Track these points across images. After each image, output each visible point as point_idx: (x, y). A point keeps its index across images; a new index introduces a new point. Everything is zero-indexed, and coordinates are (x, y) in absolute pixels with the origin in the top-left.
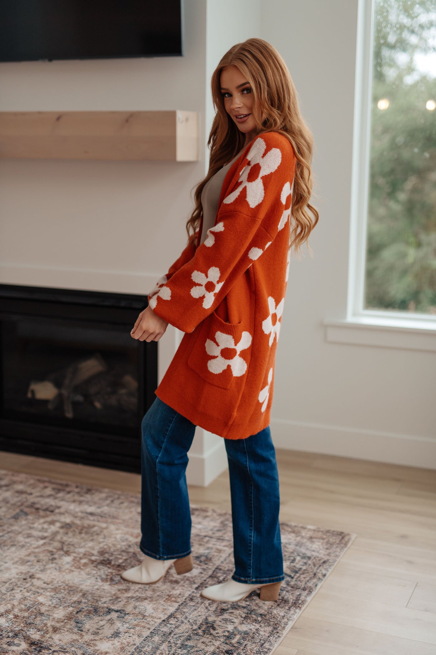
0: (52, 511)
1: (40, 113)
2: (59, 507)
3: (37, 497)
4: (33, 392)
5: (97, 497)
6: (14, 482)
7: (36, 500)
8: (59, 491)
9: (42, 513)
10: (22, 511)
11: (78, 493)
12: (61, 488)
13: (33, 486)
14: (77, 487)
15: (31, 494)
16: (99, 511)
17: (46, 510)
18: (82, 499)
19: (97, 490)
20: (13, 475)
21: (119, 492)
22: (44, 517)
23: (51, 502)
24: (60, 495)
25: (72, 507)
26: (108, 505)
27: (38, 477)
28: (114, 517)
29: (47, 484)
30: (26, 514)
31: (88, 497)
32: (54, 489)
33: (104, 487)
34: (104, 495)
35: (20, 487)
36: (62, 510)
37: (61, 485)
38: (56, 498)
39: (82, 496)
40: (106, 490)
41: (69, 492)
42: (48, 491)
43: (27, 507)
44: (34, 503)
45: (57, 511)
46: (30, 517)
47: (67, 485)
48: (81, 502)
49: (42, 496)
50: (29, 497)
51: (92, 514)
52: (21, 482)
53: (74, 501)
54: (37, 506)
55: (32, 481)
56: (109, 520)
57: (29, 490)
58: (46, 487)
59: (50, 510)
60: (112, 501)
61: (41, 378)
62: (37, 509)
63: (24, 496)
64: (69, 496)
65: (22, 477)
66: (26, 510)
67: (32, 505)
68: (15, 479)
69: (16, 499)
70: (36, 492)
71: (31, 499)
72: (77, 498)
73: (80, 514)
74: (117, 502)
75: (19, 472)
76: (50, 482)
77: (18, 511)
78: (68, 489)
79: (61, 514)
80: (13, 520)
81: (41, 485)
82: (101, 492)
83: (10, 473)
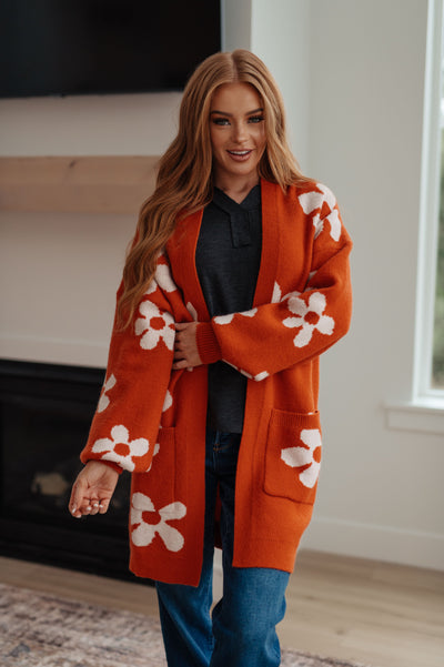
0: (60, 645)
1: (50, 158)
2: (68, 639)
3: (42, 623)
4: (39, 487)
5: (115, 622)
6: (14, 601)
7: (40, 628)
8: (68, 614)
9: (47, 648)
10: (22, 644)
11: (92, 617)
12: (71, 610)
13: (37, 607)
14: (90, 608)
15: (34, 619)
16: (117, 644)
17: (52, 643)
18: (96, 625)
19: (114, 613)
20: (13, 591)
21: (141, 616)
22: (49, 654)
23: (58, 631)
24: (69, 620)
25: (85, 638)
26: (128, 636)
27: (44, 594)
28: (136, 655)
29: (54, 604)
30: (28, 649)
31: (103, 623)
32: (62, 611)
33: (123, 608)
34: (122, 621)
35: (21, 608)
36: (72, 643)
37: (71, 605)
38: (64, 625)
39: (96, 622)
40: (126, 613)
41: (81, 616)
42: (55, 615)
43: (30, 638)
44: (37, 633)
45: (66, 644)
46: (32, 654)
47: (78, 606)
48: (95, 631)
49: (47, 622)
50: (32, 623)
51: (108, 649)
52: (23, 601)
53: (87, 630)
54: (41, 637)
55: (36, 600)
56: (131, 659)
57: (33, 613)
58: (52, 609)
59: (57, 643)
60: (134, 629)
61: (48, 469)
62: (42, 641)
63: (25, 622)
64: (80, 621)
65: (24, 593)
66: (28, 643)
67: (35, 636)
68: (15, 595)
69: (16, 627)
70: (40, 616)
71: (35, 627)
72: (90, 624)
73: (93, 649)
74: (139, 630)
75: (22, 586)
76: (57, 601)
77: (17, 644)
78: (80, 611)
79: (70, 649)
80: (11, 657)
81: (47, 605)
82: (120, 616)
83: (10, 588)
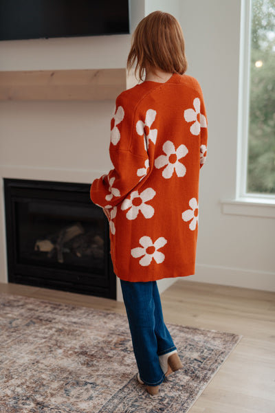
0: (50, 321)
1: (41, 71)
2: (55, 319)
3: (41, 312)
4: (38, 247)
5: (78, 312)
6: (27, 303)
7: (40, 314)
8: (55, 308)
9: (44, 322)
10: (31, 321)
11: (67, 310)
12: (56, 307)
13: (39, 306)
14: (66, 306)
15: (37, 311)
16: (80, 321)
17: (47, 320)
18: (69, 313)
19: (78, 308)
20: (26, 299)
21: (92, 309)
22: (45, 325)
23: (50, 315)
24: (56, 311)
25: (63, 318)
26: (85, 317)
27: (42, 300)
28: (89, 325)
29: (47, 305)
30: (34, 323)
31: (73, 312)
32: (51, 307)
33: (83, 306)
34: (83, 311)
35: (31, 306)
36: (56, 321)
37: (56, 305)
38: (53, 313)
39: (69, 312)
40: (84, 308)
41: (61, 309)
42: (48, 309)
43: (35, 318)
44: (39, 316)
45: (53, 321)
46: (37, 325)
47: (60, 305)
48: (68, 316)
49: (44, 312)
50: (36, 312)
51: (75, 323)
52: (31, 303)
53: (64, 315)
54: (41, 318)
55: (38, 303)
56: (86, 327)
57: (36, 308)
58: (46, 306)
59: (49, 321)
60: (88, 315)
61: (43, 238)
62: (41, 320)
63: (33, 312)
64: (60, 312)
65: (32, 300)
66: (34, 320)
67: (38, 318)
68: (27, 301)
69: (28, 314)
70: (40, 309)
71: (37, 314)
72: (66, 313)
73: (68, 323)
74: (91, 316)
75: (29, 297)
76: (50, 303)
77: (29, 321)
78: (60, 307)
79: (56, 323)
80: (26, 327)
81: (44, 305)
82: (81, 309)
83: (25, 297)
